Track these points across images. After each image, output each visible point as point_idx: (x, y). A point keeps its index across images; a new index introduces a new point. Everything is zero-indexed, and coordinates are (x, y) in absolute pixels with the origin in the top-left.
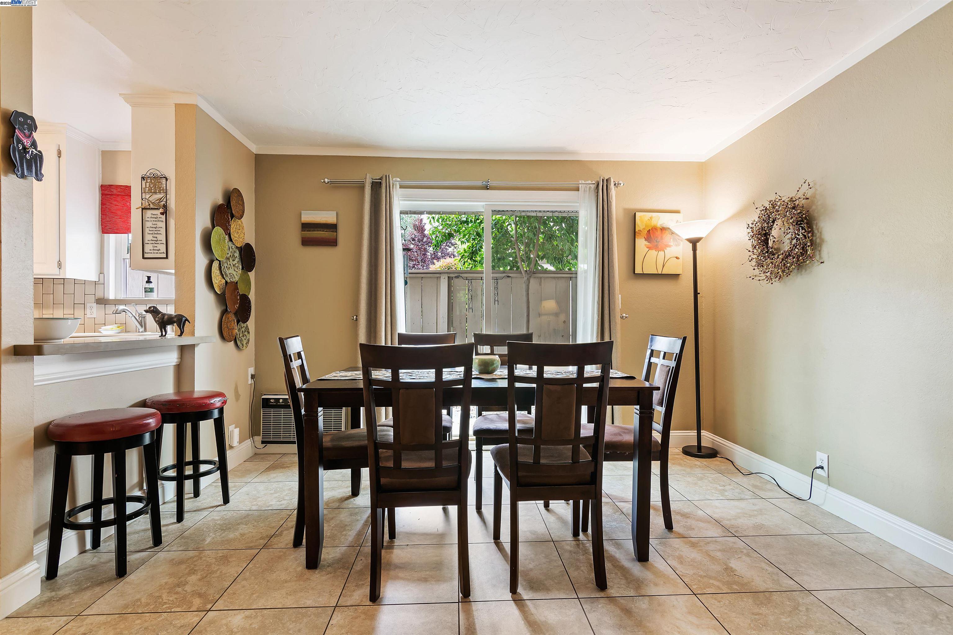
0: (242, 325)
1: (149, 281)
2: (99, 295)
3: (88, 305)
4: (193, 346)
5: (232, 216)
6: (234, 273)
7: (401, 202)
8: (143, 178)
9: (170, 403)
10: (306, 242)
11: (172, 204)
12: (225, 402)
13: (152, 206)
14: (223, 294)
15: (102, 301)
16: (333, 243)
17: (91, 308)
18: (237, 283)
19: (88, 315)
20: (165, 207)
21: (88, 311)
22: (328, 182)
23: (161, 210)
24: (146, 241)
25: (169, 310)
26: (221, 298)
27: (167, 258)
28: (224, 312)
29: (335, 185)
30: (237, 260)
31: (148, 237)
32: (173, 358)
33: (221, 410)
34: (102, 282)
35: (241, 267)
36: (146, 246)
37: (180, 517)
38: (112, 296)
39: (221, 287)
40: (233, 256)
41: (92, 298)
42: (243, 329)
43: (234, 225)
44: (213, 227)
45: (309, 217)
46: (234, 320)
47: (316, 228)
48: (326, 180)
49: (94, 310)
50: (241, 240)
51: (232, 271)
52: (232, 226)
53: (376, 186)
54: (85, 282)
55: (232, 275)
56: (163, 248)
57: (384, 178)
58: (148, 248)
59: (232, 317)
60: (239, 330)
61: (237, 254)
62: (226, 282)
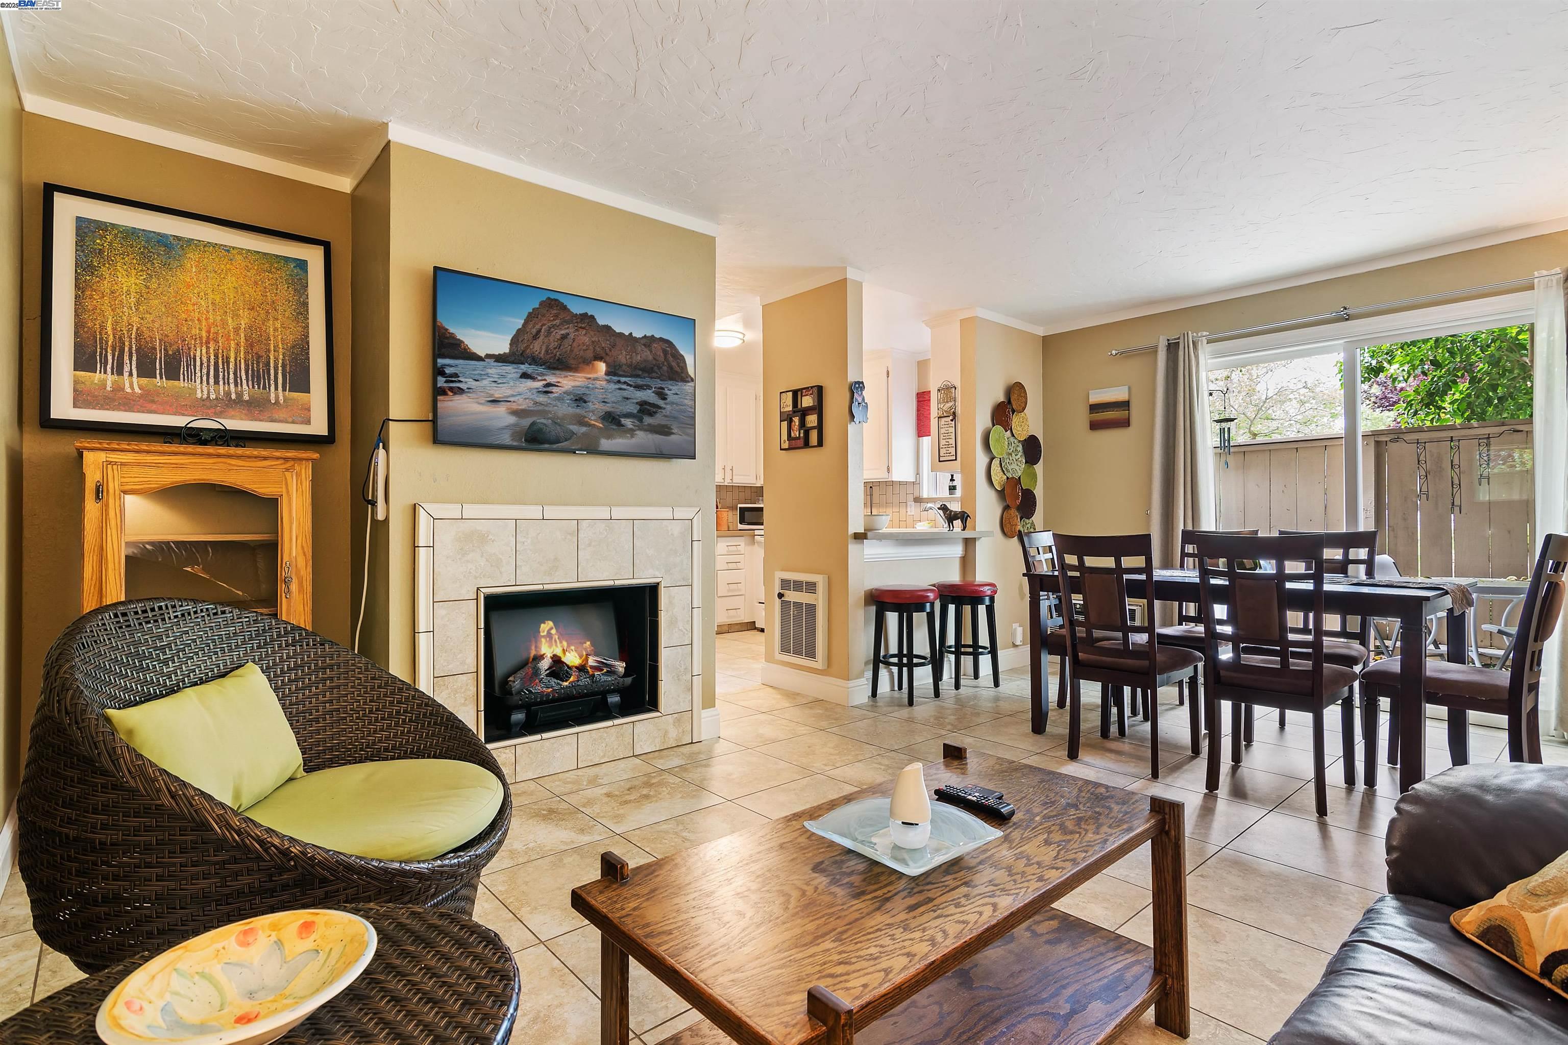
0: (1027, 521)
1: (952, 480)
2: (916, 494)
3: (909, 503)
4: (974, 540)
5: (1013, 411)
6: (1017, 468)
7: (1209, 361)
8: (939, 390)
9: (952, 587)
10: (1095, 426)
11: (959, 411)
12: (995, 592)
13: (945, 414)
14: (1003, 490)
15: (918, 500)
16: (1125, 423)
17: (911, 506)
18: (1020, 478)
19: (909, 513)
20: (954, 413)
21: (909, 510)
22: (1116, 354)
23: (951, 418)
24: (941, 446)
25: (955, 507)
26: (1001, 494)
27: (956, 460)
28: (1006, 508)
29: (1125, 355)
30: (1020, 454)
31: (943, 442)
32: (958, 550)
33: (992, 599)
34: (918, 482)
35: (1024, 461)
36: (941, 450)
37: (957, 687)
38: (925, 496)
39: (1002, 483)
40: (1016, 450)
41: (911, 498)
42: (1029, 526)
43: (1015, 421)
44: (994, 425)
45: (1099, 396)
46: (1017, 516)
47: (1105, 408)
48: (1114, 352)
49: (913, 508)
50: (1025, 432)
51: (1014, 466)
52: (1014, 420)
53: (1173, 348)
54: (906, 483)
55: (1014, 471)
56: (953, 451)
57: (1182, 338)
58: (943, 451)
59: (1014, 512)
60: (1023, 526)
61: (1020, 448)
62: (1008, 478)
